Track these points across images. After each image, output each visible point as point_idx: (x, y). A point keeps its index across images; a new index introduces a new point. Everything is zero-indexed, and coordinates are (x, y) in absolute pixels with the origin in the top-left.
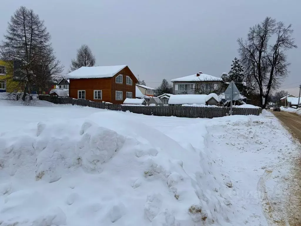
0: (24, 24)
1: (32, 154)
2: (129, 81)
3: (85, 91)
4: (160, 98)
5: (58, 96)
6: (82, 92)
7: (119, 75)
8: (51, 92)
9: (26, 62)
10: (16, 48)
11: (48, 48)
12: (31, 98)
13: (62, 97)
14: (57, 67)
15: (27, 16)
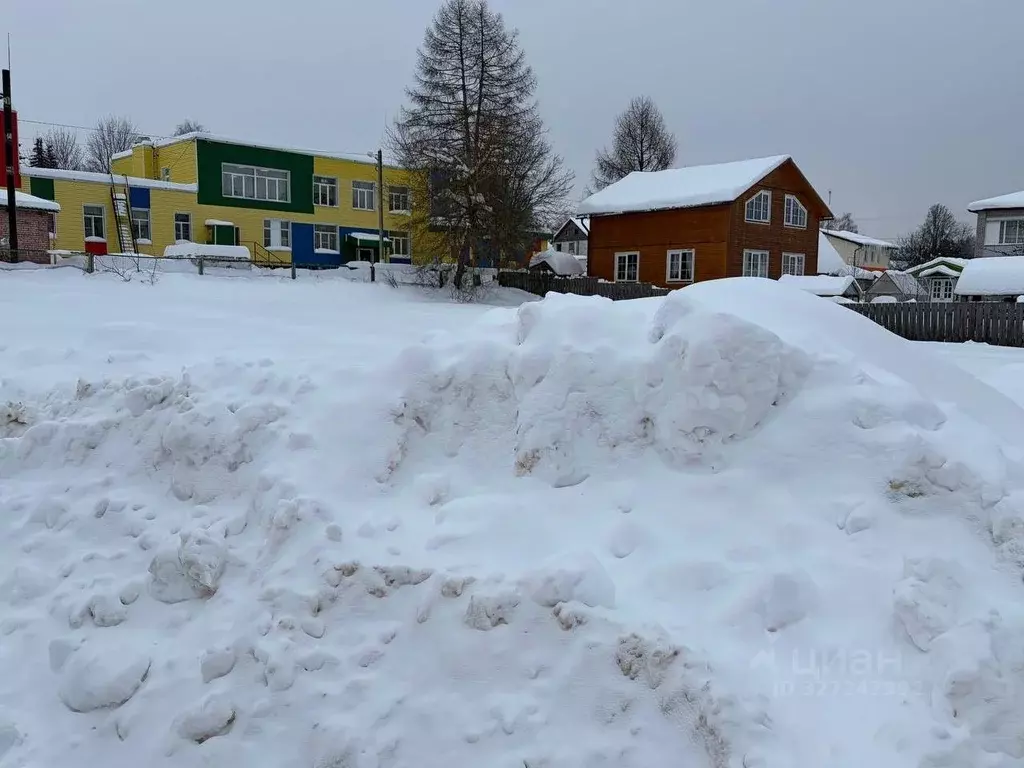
0: (461, 50)
1: (504, 397)
2: (796, 212)
3: (638, 253)
4: (915, 274)
5: (555, 274)
6: (630, 257)
7: (757, 195)
8: (533, 262)
9: (465, 168)
10: (438, 126)
11: (527, 117)
12: (477, 282)
13: (565, 276)
14: (552, 178)
15: (471, 21)
